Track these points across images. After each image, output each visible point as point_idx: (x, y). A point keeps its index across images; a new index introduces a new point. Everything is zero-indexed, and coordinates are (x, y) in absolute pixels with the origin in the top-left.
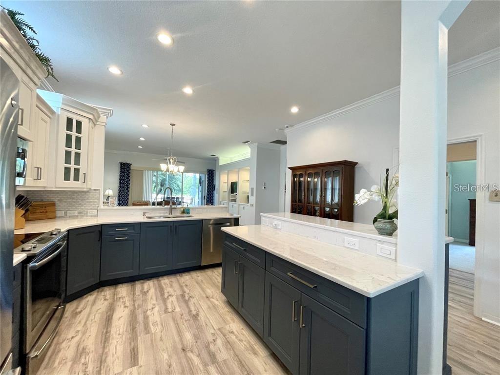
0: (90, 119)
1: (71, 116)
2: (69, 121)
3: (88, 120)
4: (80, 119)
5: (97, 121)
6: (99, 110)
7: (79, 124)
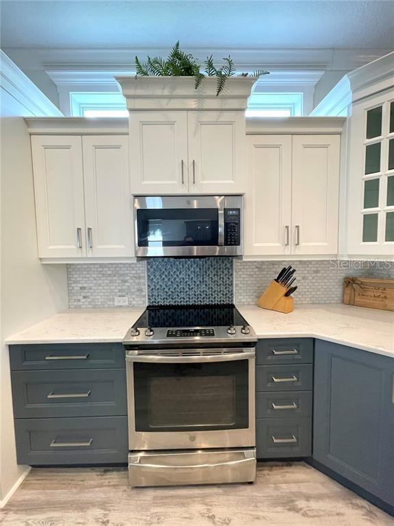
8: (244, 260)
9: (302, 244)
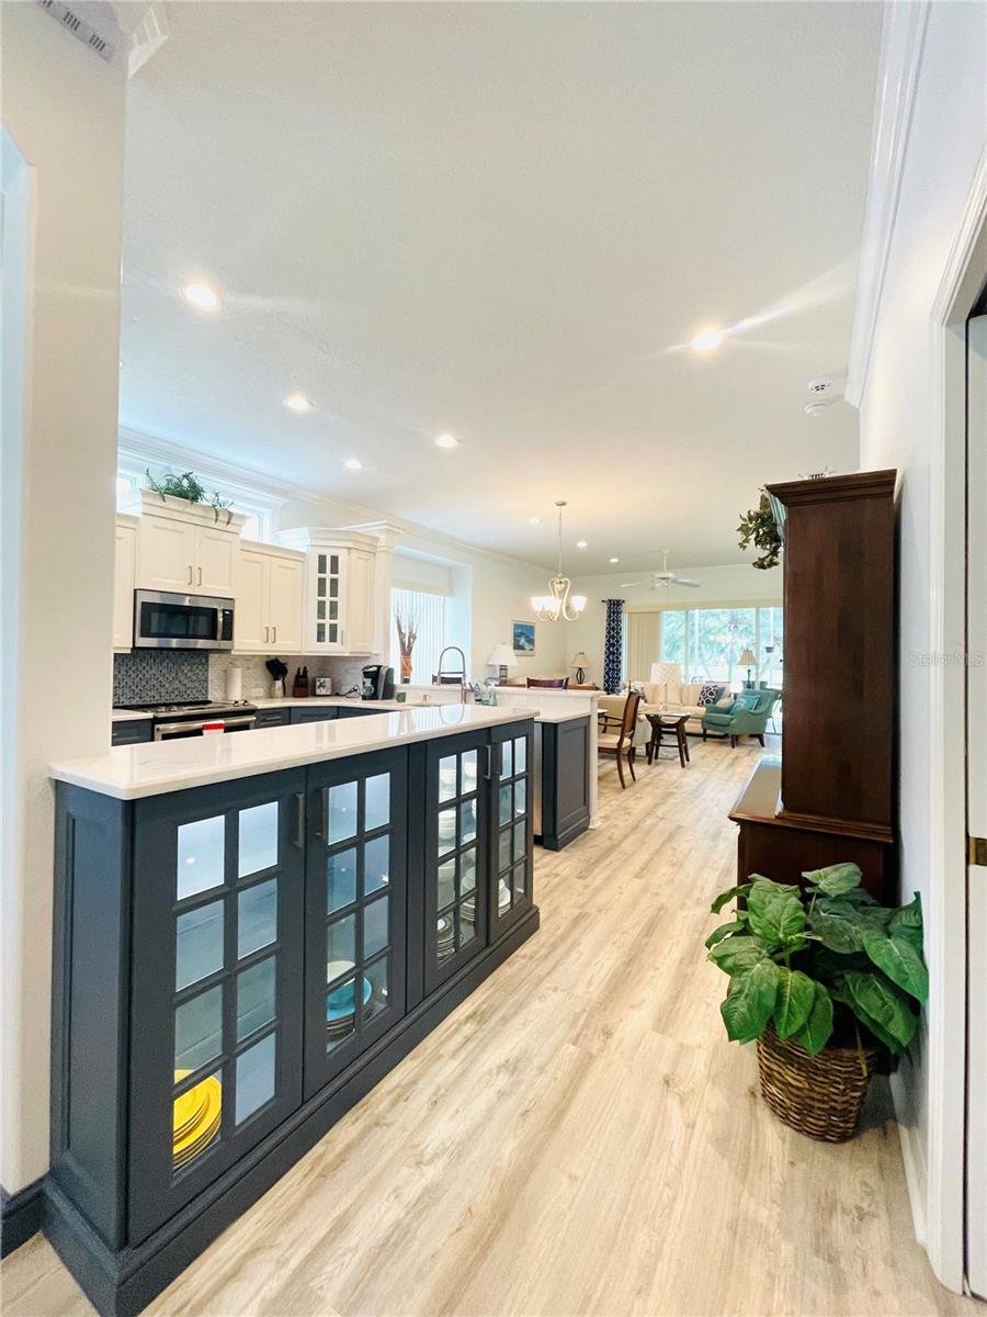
0: (349, 548)
1: (323, 552)
2: (322, 559)
3: (346, 551)
4: (334, 553)
5: (376, 547)
6: (360, 531)
7: (335, 559)
8: (233, 653)
9: (277, 641)
